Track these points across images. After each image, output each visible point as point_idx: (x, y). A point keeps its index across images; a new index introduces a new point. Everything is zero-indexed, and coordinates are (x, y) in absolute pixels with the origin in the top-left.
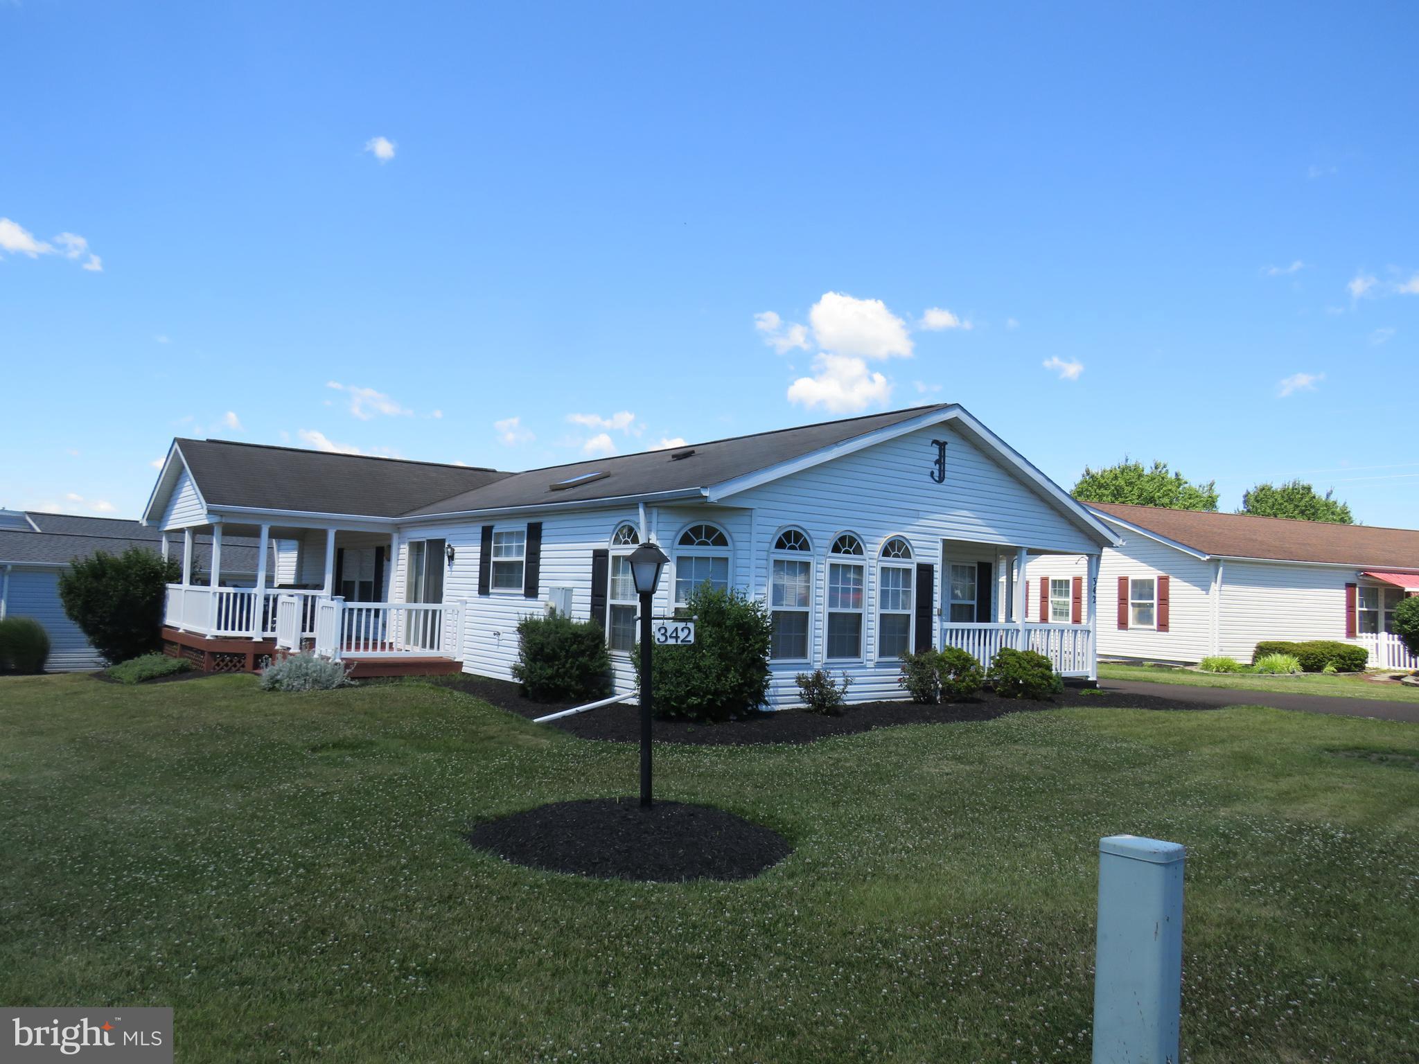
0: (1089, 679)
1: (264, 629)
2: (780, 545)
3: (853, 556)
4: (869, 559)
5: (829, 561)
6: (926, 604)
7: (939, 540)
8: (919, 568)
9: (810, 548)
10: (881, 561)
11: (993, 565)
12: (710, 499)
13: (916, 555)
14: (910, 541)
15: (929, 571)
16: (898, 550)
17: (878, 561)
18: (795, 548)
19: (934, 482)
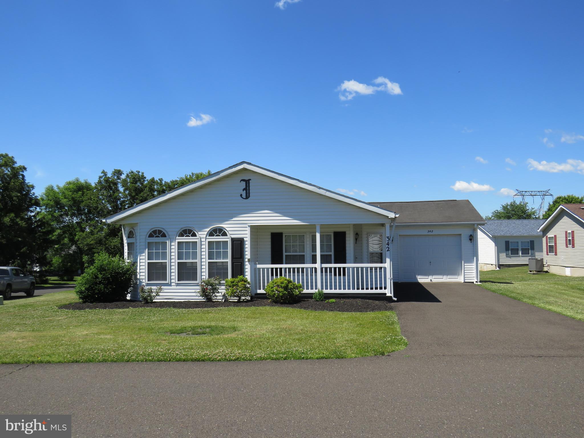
0: (387, 295)
2: (151, 236)
3: (191, 237)
4: (201, 238)
5: (177, 241)
6: (239, 257)
7: (248, 226)
8: (233, 240)
9: (167, 236)
10: (208, 239)
11: (347, 233)
12: (108, 223)
13: (230, 234)
14: (226, 228)
15: (241, 241)
16: (220, 233)
17: (206, 239)
18: (159, 237)
19: (242, 199)
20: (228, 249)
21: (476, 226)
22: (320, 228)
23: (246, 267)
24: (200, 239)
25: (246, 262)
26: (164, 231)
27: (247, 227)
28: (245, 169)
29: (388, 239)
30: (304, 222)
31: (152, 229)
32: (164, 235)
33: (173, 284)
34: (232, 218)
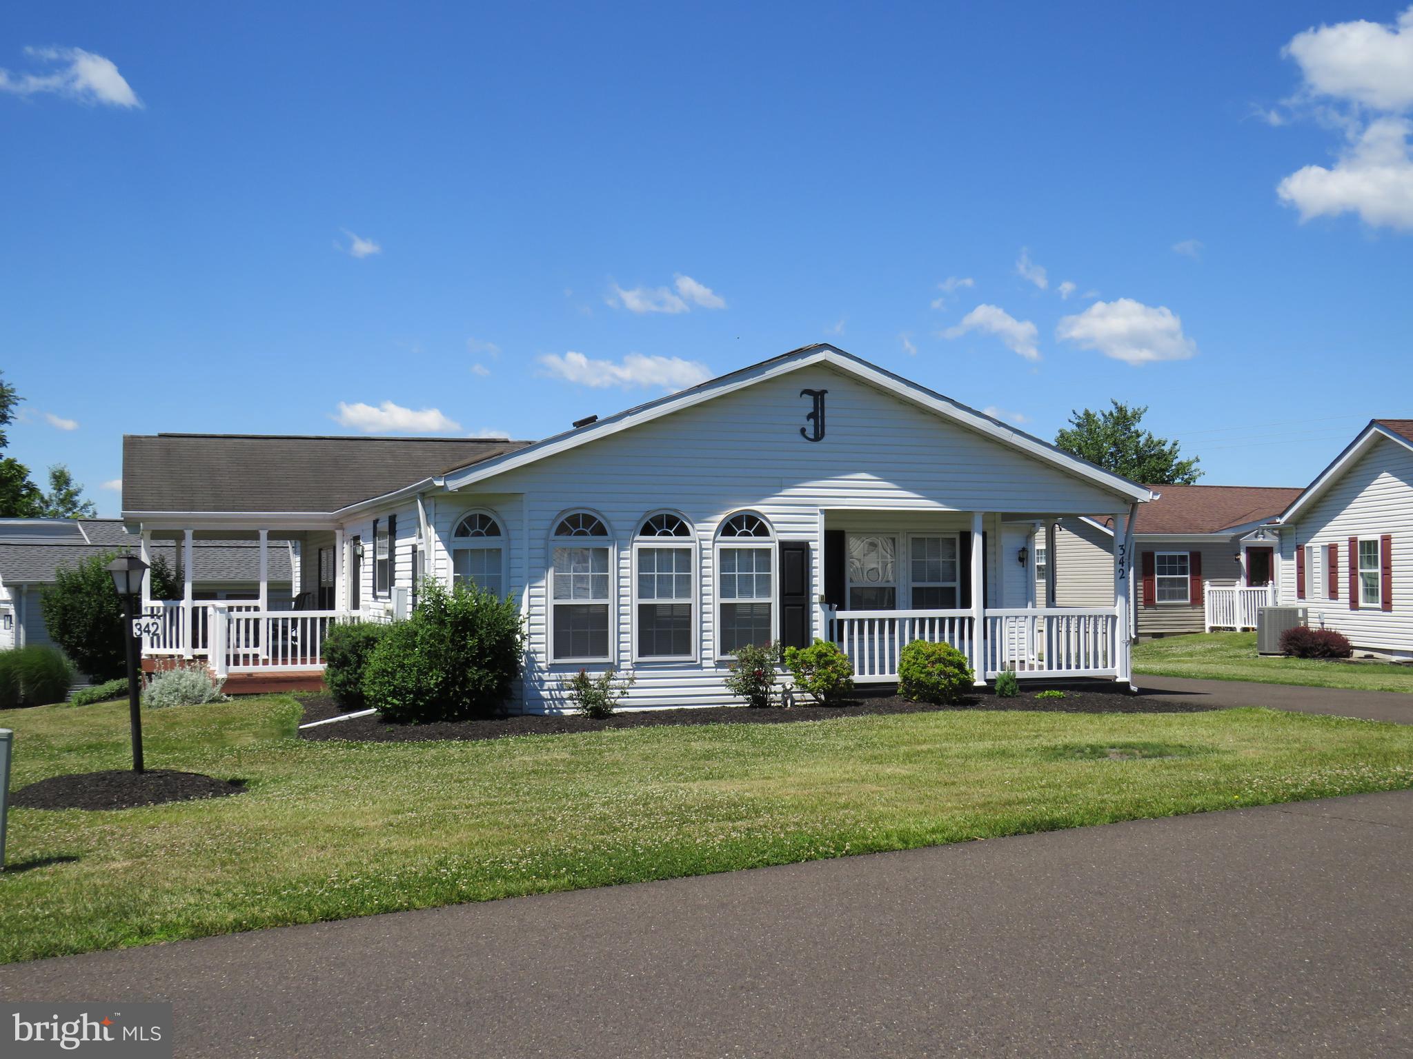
0: (1118, 680)
1: (195, 645)
2: (563, 531)
3: (674, 538)
4: (700, 540)
5: (636, 546)
6: (799, 591)
7: (818, 512)
8: (784, 546)
9: (608, 533)
10: (719, 542)
12: (450, 489)
13: (778, 532)
14: (767, 516)
15: (803, 550)
16: (749, 527)
17: (714, 542)
18: (584, 533)
19: (806, 440)
20: (770, 571)
22: (984, 522)
23: (815, 616)
24: (698, 542)
25: (816, 603)
27: (816, 514)
28: (824, 366)
29: (1121, 552)
30: (948, 505)
31: (564, 511)
32: (601, 531)
33: (623, 665)
34: (782, 487)
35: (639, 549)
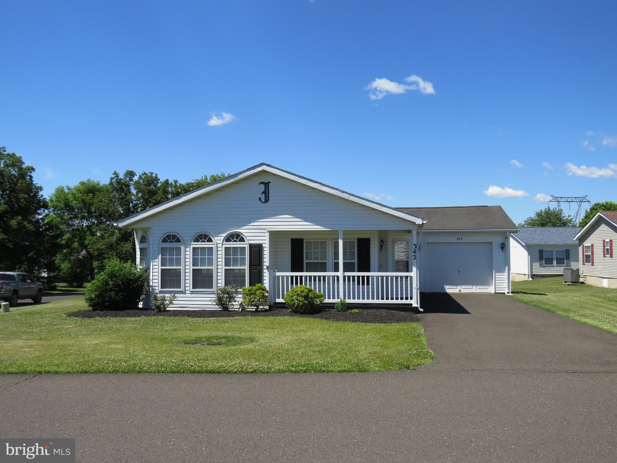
0: (413, 306)
2: (164, 241)
3: (206, 243)
5: (192, 246)
6: (258, 264)
8: (251, 246)
9: (181, 242)
10: (225, 244)
11: (371, 239)
12: (120, 226)
14: (244, 234)
16: (237, 238)
17: (222, 244)
18: (173, 242)
19: (262, 203)
20: (245, 256)
21: (508, 233)
22: (344, 234)
23: (265, 274)
24: (216, 245)
25: (265, 269)
26: (178, 236)
27: (266, 233)
28: (264, 172)
29: (415, 247)
30: (326, 228)
31: (166, 233)
32: (178, 241)
33: (187, 292)
34: (250, 222)
35: (193, 248)
